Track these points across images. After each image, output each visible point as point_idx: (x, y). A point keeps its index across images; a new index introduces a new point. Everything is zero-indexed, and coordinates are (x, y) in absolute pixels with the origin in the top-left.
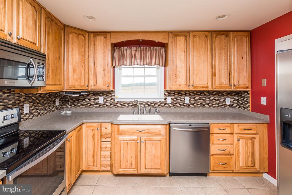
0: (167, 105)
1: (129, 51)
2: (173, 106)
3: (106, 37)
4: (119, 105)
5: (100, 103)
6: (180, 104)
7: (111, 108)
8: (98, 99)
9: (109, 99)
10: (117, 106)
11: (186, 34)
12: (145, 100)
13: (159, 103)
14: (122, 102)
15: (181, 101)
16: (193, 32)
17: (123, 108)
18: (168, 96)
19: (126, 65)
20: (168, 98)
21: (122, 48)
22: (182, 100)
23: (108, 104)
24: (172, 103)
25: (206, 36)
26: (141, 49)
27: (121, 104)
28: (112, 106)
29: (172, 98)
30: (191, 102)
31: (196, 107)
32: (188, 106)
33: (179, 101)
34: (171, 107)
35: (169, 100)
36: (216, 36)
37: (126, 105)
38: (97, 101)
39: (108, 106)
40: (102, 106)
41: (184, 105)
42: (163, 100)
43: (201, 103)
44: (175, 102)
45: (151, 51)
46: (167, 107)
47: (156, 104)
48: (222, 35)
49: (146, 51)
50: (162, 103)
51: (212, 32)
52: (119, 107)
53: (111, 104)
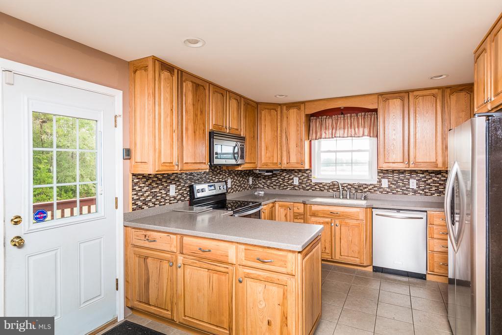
0: (382, 190)
1: (329, 121)
2: (391, 191)
3: (299, 109)
4: (317, 187)
5: (294, 183)
6: (403, 188)
7: (308, 190)
8: (292, 179)
9: (305, 180)
10: (314, 188)
12: (351, 183)
13: (371, 187)
14: (321, 183)
15: (403, 185)
16: (413, 91)
17: (322, 190)
18: (384, 178)
19: (326, 138)
20: (383, 180)
21: (320, 117)
22: (405, 183)
23: (304, 185)
24: (389, 187)
25: (434, 96)
26: (344, 117)
27: (320, 186)
28: (308, 188)
29: (389, 180)
30: (419, 187)
31: (427, 194)
32: (415, 192)
33: (401, 184)
34: (388, 192)
35: (385, 183)
36: (452, 93)
37: (326, 187)
38: (291, 181)
39: (304, 188)
40: (297, 188)
41: (408, 190)
42: (375, 182)
43: (436, 188)
44: (393, 186)
45: (358, 118)
46: (381, 192)
47: (366, 188)
48: (461, 90)
49: (351, 119)
50: (375, 187)
51: (443, 89)
52: (317, 190)
53: (307, 186)
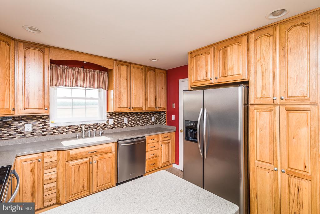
0: (109, 126)
1: (71, 71)
2: (115, 126)
3: (43, 52)
4: (55, 131)
5: (26, 130)
6: (121, 124)
7: (45, 135)
8: (23, 126)
9: (41, 125)
10: (52, 133)
11: (127, 64)
12: (88, 123)
13: (102, 125)
14: (59, 127)
16: (133, 64)
17: (61, 133)
18: (110, 118)
19: (66, 86)
20: (110, 119)
21: (61, 66)
22: (122, 120)
23: (39, 131)
24: (114, 124)
25: (142, 69)
26: (84, 70)
27: (59, 129)
28: (45, 133)
29: (114, 119)
30: (129, 122)
31: (132, 126)
32: (127, 125)
33: (120, 121)
34: (113, 128)
35: (111, 122)
36: (148, 71)
37: (65, 130)
38: (21, 128)
39: (39, 134)
40: (29, 135)
41: (124, 124)
42: (105, 122)
43: (136, 122)
44: (116, 123)
45: (94, 74)
46: (109, 128)
47: (99, 126)
48: (151, 70)
49: (89, 73)
50: (105, 125)
51: (145, 67)
52: (55, 133)
53: (43, 132)
